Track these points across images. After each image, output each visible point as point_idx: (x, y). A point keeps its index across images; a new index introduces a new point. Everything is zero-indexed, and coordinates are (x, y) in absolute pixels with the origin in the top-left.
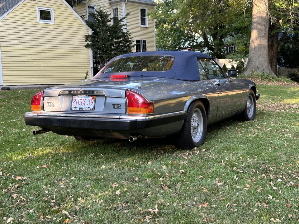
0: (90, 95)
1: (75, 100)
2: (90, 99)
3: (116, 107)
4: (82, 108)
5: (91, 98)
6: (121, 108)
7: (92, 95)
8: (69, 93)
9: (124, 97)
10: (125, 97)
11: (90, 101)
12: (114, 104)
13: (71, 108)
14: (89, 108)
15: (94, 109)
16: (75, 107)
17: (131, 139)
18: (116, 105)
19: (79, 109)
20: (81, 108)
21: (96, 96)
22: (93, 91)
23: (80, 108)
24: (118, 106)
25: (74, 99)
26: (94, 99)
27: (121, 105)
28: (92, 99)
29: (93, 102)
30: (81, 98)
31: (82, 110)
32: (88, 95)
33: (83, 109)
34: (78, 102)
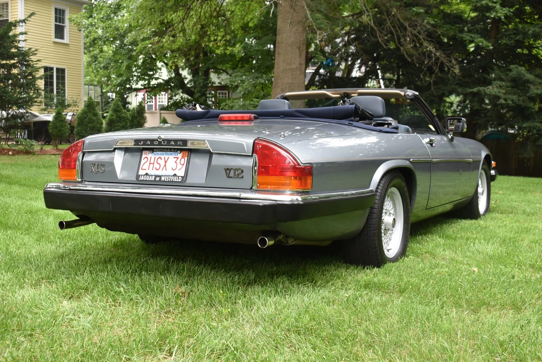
0: (178, 149)
1: (146, 159)
2: (178, 158)
3: (232, 174)
4: (160, 177)
5: (180, 156)
6: (242, 177)
7: (181, 150)
8: (135, 145)
9: (251, 154)
10: (253, 153)
11: (178, 161)
12: (228, 169)
13: (138, 176)
14: (175, 175)
15: (185, 178)
16: (147, 174)
17: (263, 242)
18: (232, 172)
19: (155, 179)
20: (158, 176)
21: (191, 151)
22: (185, 142)
23: (156, 176)
24: (237, 173)
25: (144, 156)
26: (186, 158)
27: (242, 171)
28: (183, 157)
29: (183, 165)
30: (159, 156)
31: (160, 180)
32: (175, 149)
33: (163, 179)
34: (153, 164)
